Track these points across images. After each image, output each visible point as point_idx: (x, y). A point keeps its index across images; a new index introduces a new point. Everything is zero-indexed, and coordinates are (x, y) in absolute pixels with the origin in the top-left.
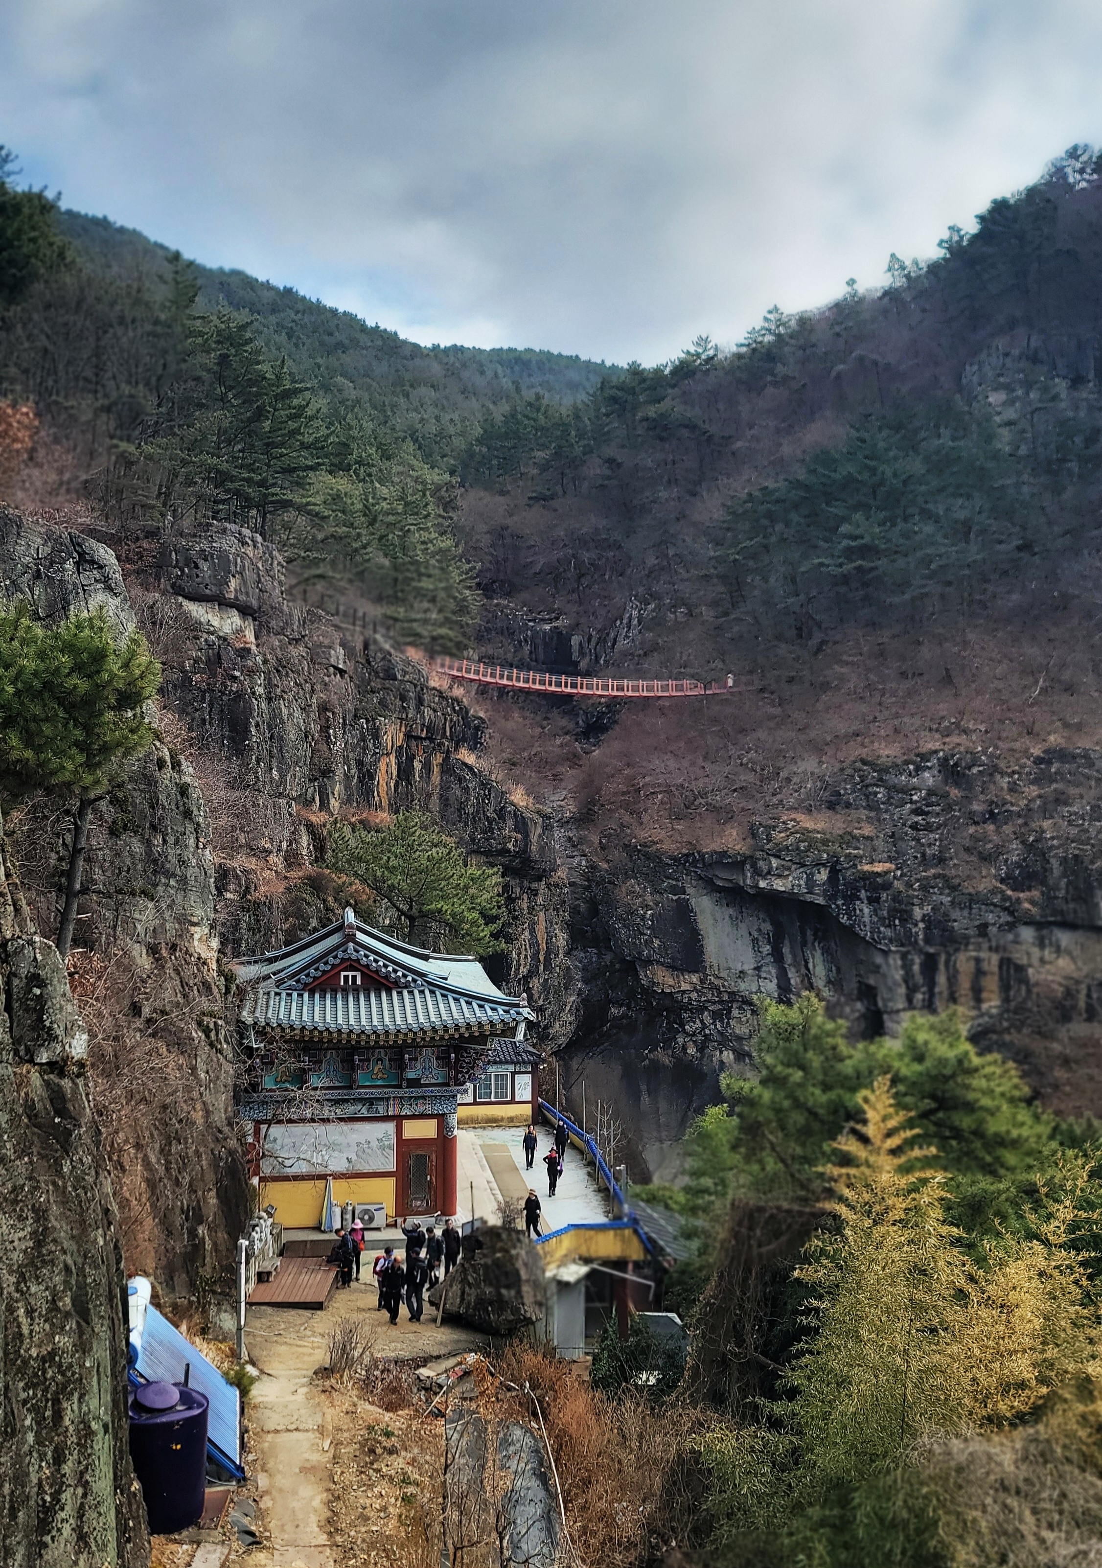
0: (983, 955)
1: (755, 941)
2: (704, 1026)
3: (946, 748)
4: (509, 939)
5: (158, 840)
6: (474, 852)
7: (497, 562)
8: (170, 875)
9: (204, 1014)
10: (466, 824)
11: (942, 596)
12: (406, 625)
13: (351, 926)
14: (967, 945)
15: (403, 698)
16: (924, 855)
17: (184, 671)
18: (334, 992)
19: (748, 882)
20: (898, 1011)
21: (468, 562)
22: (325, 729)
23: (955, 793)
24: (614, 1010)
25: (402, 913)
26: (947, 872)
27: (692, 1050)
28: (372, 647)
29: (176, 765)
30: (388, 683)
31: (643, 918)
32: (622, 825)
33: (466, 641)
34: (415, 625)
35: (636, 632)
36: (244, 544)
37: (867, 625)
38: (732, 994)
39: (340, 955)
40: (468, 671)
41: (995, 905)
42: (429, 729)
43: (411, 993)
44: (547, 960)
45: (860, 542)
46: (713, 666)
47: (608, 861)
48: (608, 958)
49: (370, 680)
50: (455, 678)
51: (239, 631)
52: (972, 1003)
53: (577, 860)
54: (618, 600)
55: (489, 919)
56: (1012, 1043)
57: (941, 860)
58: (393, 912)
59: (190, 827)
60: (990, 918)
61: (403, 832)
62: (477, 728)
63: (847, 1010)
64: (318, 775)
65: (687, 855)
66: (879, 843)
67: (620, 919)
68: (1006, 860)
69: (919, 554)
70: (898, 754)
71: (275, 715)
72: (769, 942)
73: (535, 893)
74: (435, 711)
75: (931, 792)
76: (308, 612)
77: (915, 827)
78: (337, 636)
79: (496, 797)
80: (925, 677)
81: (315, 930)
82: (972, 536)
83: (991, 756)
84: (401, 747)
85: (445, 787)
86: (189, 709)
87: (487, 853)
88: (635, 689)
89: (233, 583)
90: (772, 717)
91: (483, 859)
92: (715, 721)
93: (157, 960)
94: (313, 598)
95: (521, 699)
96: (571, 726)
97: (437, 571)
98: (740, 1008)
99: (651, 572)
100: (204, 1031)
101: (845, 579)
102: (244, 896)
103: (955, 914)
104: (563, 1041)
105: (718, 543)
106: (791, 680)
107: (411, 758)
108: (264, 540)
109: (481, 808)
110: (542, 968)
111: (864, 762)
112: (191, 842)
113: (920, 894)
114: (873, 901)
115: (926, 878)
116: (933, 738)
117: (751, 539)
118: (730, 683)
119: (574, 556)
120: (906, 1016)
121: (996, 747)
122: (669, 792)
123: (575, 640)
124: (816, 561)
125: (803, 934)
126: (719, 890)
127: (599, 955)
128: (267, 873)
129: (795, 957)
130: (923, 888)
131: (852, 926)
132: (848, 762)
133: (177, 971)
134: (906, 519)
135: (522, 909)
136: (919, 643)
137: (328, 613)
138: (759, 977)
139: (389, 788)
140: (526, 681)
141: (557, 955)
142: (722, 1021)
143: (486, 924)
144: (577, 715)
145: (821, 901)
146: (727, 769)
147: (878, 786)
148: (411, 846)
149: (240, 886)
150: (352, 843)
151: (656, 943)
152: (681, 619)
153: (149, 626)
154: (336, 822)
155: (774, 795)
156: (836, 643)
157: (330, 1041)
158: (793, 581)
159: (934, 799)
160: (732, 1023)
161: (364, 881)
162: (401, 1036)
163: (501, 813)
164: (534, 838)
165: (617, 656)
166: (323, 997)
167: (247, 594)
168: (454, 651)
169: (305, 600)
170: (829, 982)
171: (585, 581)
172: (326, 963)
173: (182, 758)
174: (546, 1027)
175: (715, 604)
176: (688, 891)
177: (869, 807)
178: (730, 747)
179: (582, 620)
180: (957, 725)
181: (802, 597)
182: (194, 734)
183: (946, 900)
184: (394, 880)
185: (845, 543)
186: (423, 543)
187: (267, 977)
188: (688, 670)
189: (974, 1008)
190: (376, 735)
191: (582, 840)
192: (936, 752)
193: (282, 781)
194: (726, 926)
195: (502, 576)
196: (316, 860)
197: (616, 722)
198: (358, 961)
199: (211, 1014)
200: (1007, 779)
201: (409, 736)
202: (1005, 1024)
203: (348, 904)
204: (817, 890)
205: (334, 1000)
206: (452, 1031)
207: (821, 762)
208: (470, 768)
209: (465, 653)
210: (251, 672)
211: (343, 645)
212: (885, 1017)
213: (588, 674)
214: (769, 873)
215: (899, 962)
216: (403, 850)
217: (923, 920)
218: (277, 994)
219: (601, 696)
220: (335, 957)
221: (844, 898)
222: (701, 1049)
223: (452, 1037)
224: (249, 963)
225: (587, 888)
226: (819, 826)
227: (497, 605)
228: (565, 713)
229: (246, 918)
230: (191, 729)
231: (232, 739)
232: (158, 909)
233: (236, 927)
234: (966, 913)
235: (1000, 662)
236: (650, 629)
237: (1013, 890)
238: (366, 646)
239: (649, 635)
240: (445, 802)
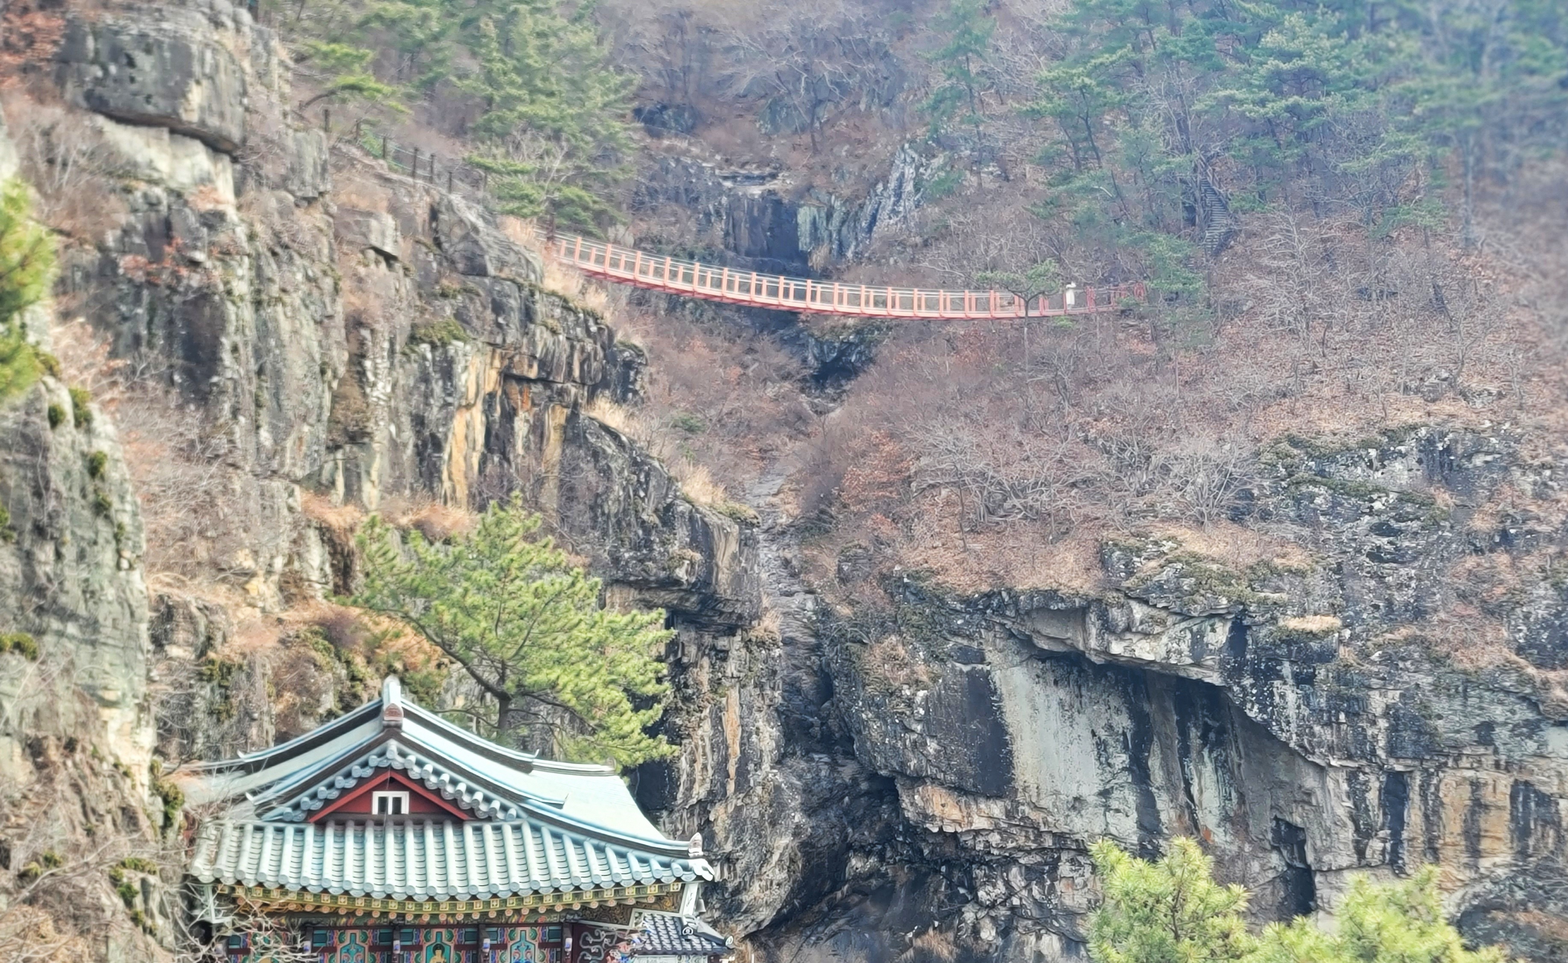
0: (1484, 776)
1: (1101, 746)
2: (1011, 892)
3: (1432, 421)
4: (676, 737)
5: (45, 553)
6: (617, 581)
7: (672, 74)
8: (66, 615)
9: (124, 864)
10: (605, 533)
11: (1432, 161)
12: (507, 179)
13: (393, 711)
14: (1456, 760)
15: (498, 308)
16: (1390, 603)
17: (102, 248)
18: (361, 824)
19: (1093, 643)
20: (1340, 870)
21: (620, 70)
22: (358, 359)
23: (1444, 499)
24: (856, 863)
25: (488, 688)
26: (1427, 633)
27: (988, 933)
28: (444, 217)
29: (83, 420)
30: (471, 282)
31: (910, 702)
32: (878, 541)
33: (612, 211)
34: (521, 180)
35: (910, 204)
36: (217, 24)
37: (1301, 209)
38: (1060, 837)
39: (373, 759)
40: (615, 264)
41: (1508, 692)
42: (542, 364)
43: (498, 829)
44: (742, 773)
45: (1297, 63)
46: (1041, 269)
47: (852, 603)
48: (848, 771)
49: (440, 274)
50: (591, 276)
51: (205, 180)
52: (1464, 859)
53: (798, 599)
54: (881, 147)
55: (641, 702)
56: (1530, 926)
57: (1419, 613)
58: (470, 684)
59: (105, 531)
60: (1498, 713)
61: (493, 546)
62: (628, 365)
63: (1255, 866)
64: (340, 439)
65: (989, 596)
66: (1317, 582)
67: (871, 703)
68: (1527, 616)
69: (1395, 88)
70: (1352, 430)
71: (265, 330)
72: (1126, 748)
73: (723, 655)
74: (554, 332)
75: (1404, 497)
76: (333, 150)
77: (1376, 555)
78: (382, 195)
79: (658, 487)
80: (1400, 300)
81: (331, 714)
82: (1485, 60)
83: (1506, 438)
84: (492, 395)
85: (569, 468)
86: (112, 317)
87: (642, 585)
88: (907, 304)
89: (197, 95)
90: (1139, 361)
91: (633, 594)
92: (1042, 363)
93: (40, 767)
94: (339, 124)
95: (709, 314)
96: (794, 365)
97: (565, 86)
98: (1072, 861)
99: (939, 101)
100: (123, 895)
101: (1270, 127)
102: (202, 653)
103: (1440, 705)
104: (766, 915)
105: (1056, 55)
106: (1173, 298)
107: (509, 415)
108: (256, 18)
109: (630, 507)
110: (731, 787)
111: (1294, 442)
112: (108, 557)
113: (1383, 669)
114: (1303, 680)
115: (1394, 643)
116: (1410, 405)
117: (1112, 51)
118: (1070, 298)
119: (806, 67)
120: (1351, 877)
121: (1515, 422)
122: (960, 485)
123: (804, 216)
124: (1222, 93)
125: (1184, 734)
126: (1043, 656)
127: (834, 766)
128: (245, 612)
129: (1168, 773)
130: (1388, 660)
131: (1267, 724)
132: (1265, 440)
133: (76, 788)
134: (1374, 27)
135: (698, 684)
136: (1391, 241)
137: (368, 153)
138: (1107, 808)
139: (469, 467)
140: (718, 284)
141: (758, 765)
142: (1041, 883)
143: (636, 709)
144: (804, 346)
145: (1215, 679)
146: (1062, 448)
147: (1314, 483)
148: (505, 570)
149: (196, 633)
150: (401, 563)
151: (932, 746)
152: (989, 184)
153: (43, 167)
154: (372, 525)
155: (1140, 494)
156: (1252, 235)
157: (351, 914)
158: (1183, 128)
159: (1409, 508)
160: (1060, 886)
161: (421, 629)
162: (478, 907)
163: (667, 515)
164: (723, 560)
165: (876, 245)
166: (341, 836)
167: (222, 115)
168: (592, 227)
169: (326, 129)
170: (1226, 818)
171: (824, 114)
172: (348, 775)
173: (93, 407)
174: (737, 891)
175: (1047, 161)
176: (989, 657)
177: (1301, 520)
178: (1067, 408)
179: (818, 181)
180: (1451, 383)
181: (1197, 154)
182: (119, 363)
183: (1425, 681)
184: (473, 629)
185: (1273, 63)
186: (541, 35)
187: (241, 799)
188: (999, 275)
189: (1467, 866)
190: (447, 372)
191: (809, 565)
192: (1414, 428)
193: (278, 450)
194: (1052, 718)
195: (678, 98)
196: (336, 591)
197: (871, 360)
198: (405, 772)
199: (137, 866)
200: (1532, 477)
201: (506, 376)
202: (1520, 895)
203: (391, 670)
204: (1209, 660)
205: (361, 840)
206: (568, 898)
207: (1220, 440)
208: (615, 436)
209: (611, 232)
210: (225, 255)
211: (394, 210)
212: (1318, 879)
213: (825, 275)
214: (1128, 629)
215: (1345, 787)
216: (491, 577)
217: (1386, 715)
218: (259, 829)
219: (846, 315)
220: (365, 765)
221: (1255, 674)
222: (1005, 932)
223: (568, 910)
224: (209, 772)
225: (815, 649)
226: (1215, 551)
227: (669, 149)
228: (784, 342)
229: (206, 691)
230: (113, 354)
231: (188, 373)
232: (44, 676)
233: (187, 705)
234: (1457, 704)
235: (1526, 277)
236: (937, 202)
237: (1539, 666)
238: (434, 214)
239: (933, 211)
240: (568, 493)
